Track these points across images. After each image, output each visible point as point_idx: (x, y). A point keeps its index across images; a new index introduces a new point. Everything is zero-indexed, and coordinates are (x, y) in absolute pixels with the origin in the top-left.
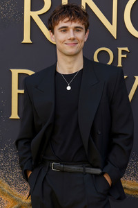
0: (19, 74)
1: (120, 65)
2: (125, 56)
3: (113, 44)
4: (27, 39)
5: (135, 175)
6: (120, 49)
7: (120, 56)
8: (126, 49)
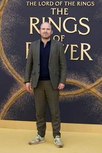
0: (29, 44)
1: (62, 41)
3: (60, 34)
4: (31, 33)
6: (62, 36)
7: (62, 38)
8: (64, 36)
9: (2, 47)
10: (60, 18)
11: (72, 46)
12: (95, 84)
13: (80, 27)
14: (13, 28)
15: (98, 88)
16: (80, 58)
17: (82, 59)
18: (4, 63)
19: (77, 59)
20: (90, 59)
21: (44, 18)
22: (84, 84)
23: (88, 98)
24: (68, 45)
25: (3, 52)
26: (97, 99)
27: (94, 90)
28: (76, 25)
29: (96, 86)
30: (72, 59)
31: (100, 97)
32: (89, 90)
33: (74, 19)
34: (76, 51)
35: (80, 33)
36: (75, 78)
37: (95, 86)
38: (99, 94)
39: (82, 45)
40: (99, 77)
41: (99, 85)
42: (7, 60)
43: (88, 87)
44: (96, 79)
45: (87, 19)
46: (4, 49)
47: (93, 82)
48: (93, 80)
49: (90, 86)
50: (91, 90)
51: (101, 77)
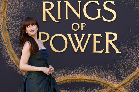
0: (41, 34)
1: (82, 30)
2: (84, 26)
3: (79, 22)
4: (44, 20)
5: (89, 74)
6: (82, 24)
7: (82, 26)
8: (84, 23)
9: (9, 38)
10: (79, 2)
11: (95, 36)
12: (124, 82)
13: (104, 12)
14: (21, 15)
15: (128, 87)
16: (105, 50)
17: (107, 51)
18: (11, 58)
19: (101, 52)
20: (118, 52)
21: (59, 2)
22: (110, 83)
24: (90, 35)
25: (10, 44)
28: (99, 10)
29: (125, 84)
30: (95, 51)
32: (116, 89)
33: (97, 2)
34: (99, 42)
35: (104, 20)
36: (99, 76)
37: (123, 85)
39: (107, 34)
40: (129, 74)
41: (129, 83)
42: (15, 54)
43: (116, 86)
44: (125, 76)
45: (113, 2)
46: (11, 41)
47: (121, 79)
48: (122, 78)
49: (118, 85)
50: (119, 89)
51: (131, 73)
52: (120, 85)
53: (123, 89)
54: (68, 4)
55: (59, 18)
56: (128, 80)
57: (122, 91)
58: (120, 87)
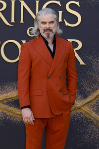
12: (88, 100)
13: (67, 16)
15: (93, 106)
21: (13, 2)
23: (77, 121)
26: (92, 122)
27: (86, 109)
28: (60, 13)
29: (89, 102)
31: (95, 119)
32: (79, 108)
33: (58, 3)
35: (67, 24)
37: (88, 103)
38: (94, 114)
40: (95, 90)
41: (94, 101)
43: (79, 104)
44: (89, 92)
45: (77, 3)
47: (85, 97)
48: (86, 95)
49: (81, 103)
50: (82, 108)
51: (97, 90)
52: (84, 103)
53: (88, 109)
54: (23, 4)
55: (13, 21)
56: (94, 97)
57: (85, 110)
58: (83, 106)
